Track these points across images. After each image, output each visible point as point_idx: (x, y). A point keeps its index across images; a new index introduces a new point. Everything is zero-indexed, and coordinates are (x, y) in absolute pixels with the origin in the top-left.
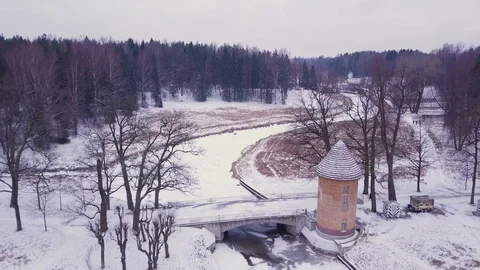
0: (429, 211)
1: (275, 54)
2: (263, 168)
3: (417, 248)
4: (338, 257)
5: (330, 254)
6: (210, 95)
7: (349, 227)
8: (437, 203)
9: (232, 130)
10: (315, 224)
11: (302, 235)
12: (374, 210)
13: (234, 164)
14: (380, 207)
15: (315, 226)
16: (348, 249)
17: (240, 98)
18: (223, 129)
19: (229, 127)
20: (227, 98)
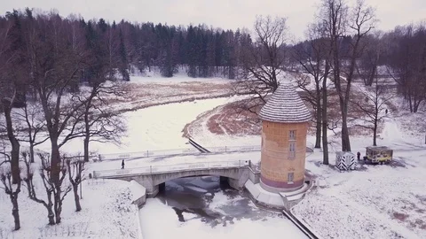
0: (387, 163)
1: (238, 33)
2: (214, 128)
3: (375, 201)
4: (284, 212)
5: (274, 208)
6: (177, 72)
7: (296, 178)
8: (396, 156)
9: (193, 99)
10: (258, 175)
11: (245, 190)
12: (326, 162)
13: (188, 125)
14: (332, 159)
15: (259, 178)
16: (295, 202)
17: (205, 75)
18: (183, 98)
19: (189, 97)
20: (192, 74)
